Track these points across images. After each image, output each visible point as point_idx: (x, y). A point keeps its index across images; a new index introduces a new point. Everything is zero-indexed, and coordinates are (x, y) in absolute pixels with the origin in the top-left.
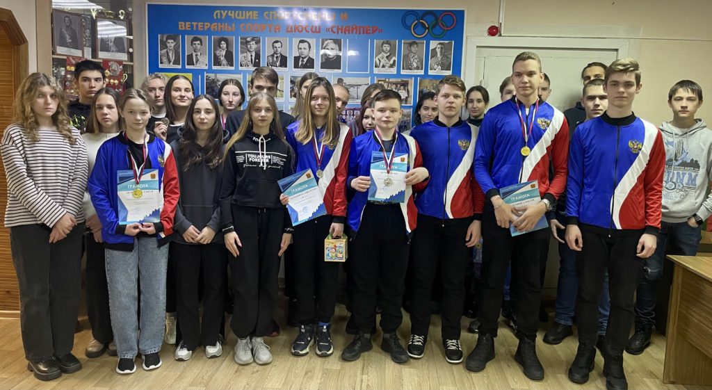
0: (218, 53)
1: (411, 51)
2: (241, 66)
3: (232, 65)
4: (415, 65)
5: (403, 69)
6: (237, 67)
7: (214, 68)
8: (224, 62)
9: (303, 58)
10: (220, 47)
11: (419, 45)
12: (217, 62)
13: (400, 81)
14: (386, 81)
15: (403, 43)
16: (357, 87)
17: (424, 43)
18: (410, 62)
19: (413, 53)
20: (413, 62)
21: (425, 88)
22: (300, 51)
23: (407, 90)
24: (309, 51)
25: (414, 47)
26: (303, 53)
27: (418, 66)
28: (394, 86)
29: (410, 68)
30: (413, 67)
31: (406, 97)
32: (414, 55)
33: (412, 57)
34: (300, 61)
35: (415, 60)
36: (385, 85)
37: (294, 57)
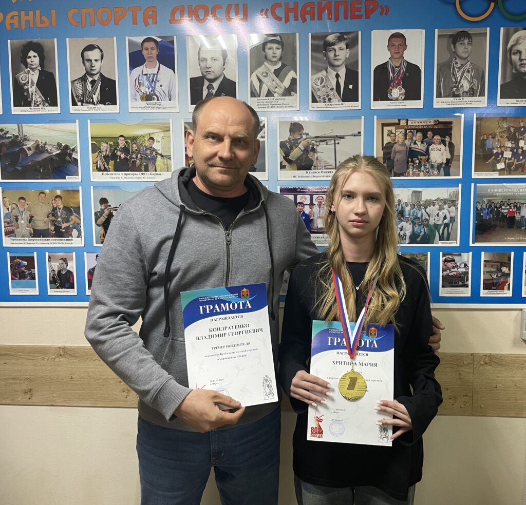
0: (22, 76)
1: (455, 54)
2: (74, 104)
3: (54, 104)
4: (466, 86)
5: (439, 96)
6: (65, 109)
7: (16, 111)
8: (37, 96)
10: (26, 64)
11: (473, 38)
12: (22, 98)
13: (432, 123)
14: (401, 124)
15: (438, 35)
16: (335, 140)
17: (486, 33)
18: (454, 80)
19: (461, 58)
20: (460, 80)
21: (490, 136)
22: (203, 64)
23: (449, 144)
24: (224, 65)
25: (464, 44)
26: (210, 70)
27: (473, 89)
28: (419, 135)
29: (454, 92)
30: (462, 92)
31: (447, 159)
32: (463, 62)
33: (459, 68)
34: (205, 88)
35: (465, 74)
36: (397, 134)
37: (190, 79)
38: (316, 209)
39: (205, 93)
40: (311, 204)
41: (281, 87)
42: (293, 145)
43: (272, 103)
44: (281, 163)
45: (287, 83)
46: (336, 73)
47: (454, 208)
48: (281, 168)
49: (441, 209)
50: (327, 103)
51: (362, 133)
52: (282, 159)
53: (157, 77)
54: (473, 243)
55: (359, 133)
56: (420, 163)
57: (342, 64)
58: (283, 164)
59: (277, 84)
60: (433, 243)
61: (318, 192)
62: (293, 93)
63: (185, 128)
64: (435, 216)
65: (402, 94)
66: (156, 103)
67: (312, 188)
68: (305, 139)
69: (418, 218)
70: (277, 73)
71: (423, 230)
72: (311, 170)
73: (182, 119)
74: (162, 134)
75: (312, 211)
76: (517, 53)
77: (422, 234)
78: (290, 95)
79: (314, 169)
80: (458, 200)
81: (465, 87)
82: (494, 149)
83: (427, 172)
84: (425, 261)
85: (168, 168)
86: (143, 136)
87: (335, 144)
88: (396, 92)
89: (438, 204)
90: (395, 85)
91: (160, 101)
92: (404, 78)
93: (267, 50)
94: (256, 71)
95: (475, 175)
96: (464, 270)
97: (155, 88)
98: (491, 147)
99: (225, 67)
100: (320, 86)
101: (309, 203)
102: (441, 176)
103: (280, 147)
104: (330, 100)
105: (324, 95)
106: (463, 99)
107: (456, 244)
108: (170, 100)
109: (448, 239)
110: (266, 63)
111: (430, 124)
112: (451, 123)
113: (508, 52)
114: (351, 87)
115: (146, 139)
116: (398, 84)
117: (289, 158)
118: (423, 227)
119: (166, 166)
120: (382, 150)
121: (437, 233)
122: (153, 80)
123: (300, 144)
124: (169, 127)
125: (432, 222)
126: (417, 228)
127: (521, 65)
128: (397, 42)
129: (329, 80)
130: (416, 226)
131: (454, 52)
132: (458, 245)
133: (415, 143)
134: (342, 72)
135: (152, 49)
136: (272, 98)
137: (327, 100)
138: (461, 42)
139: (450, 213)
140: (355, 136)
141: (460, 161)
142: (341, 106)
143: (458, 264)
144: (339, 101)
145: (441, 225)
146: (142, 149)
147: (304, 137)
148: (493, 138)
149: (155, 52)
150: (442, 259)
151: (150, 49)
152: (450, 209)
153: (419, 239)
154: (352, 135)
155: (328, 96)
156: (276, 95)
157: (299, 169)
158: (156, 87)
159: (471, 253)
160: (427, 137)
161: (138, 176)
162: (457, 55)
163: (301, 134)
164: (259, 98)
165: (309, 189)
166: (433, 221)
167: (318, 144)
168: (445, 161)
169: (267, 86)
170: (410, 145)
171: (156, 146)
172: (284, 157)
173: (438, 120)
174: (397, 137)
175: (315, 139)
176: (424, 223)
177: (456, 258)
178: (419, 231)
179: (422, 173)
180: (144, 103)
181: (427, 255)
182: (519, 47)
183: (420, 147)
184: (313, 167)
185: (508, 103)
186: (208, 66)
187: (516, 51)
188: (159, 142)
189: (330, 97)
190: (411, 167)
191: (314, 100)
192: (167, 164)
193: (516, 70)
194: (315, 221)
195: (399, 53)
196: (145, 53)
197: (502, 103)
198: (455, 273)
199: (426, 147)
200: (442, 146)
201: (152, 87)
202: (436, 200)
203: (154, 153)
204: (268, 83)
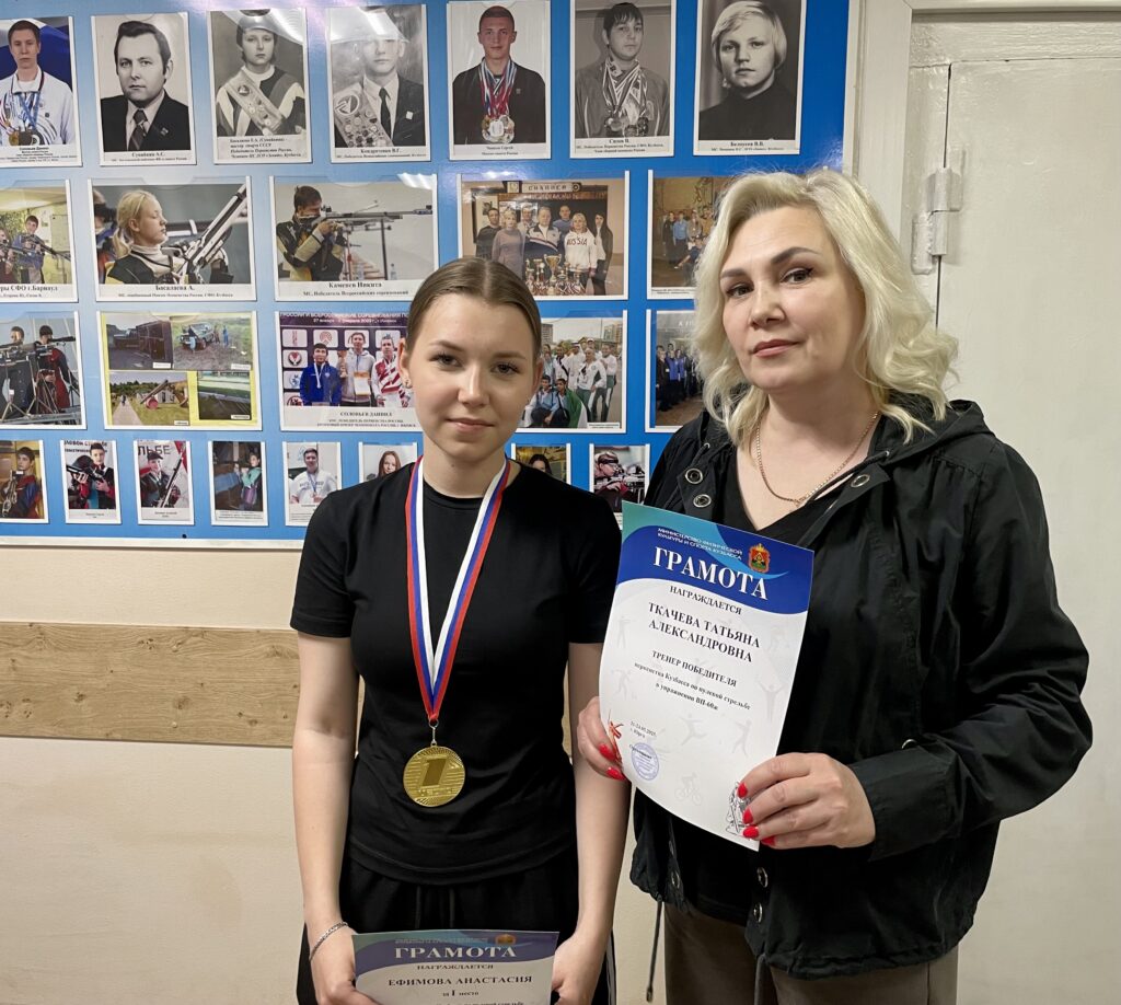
1: (610, 51)
4: (633, 114)
5: (581, 134)
9: (141, 104)
11: (644, 17)
13: (569, 189)
14: (509, 191)
15: (577, 12)
16: (382, 222)
17: (670, 7)
18: (608, 102)
19: (621, 58)
20: (622, 102)
21: (681, 216)
22: (124, 72)
23: (602, 230)
24: (164, 72)
25: (627, 29)
26: (138, 82)
27: (647, 120)
28: (545, 212)
29: (609, 127)
30: (625, 126)
31: (599, 261)
32: (626, 66)
33: (619, 79)
34: (129, 118)
35: (630, 91)
36: (501, 210)
37: (102, 100)
38: (350, 357)
39: (130, 128)
40: (341, 348)
41: (275, 116)
42: (302, 230)
43: (259, 148)
44: (280, 266)
45: (286, 108)
46: (379, 88)
47: (615, 358)
48: (280, 276)
49: (589, 359)
50: (365, 149)
51: (435, 209)
52: (283, 259)
53: (38, 99)
54: (652, 426)
55: (430, 207)
56: (546, 268)
57: (392, 70)
58: (284, 269)
59: (266, 108)
60: (575, 427)
61: (352, 324)
62: (298, 128)
63: (95, 198)
64: (580, 374)
65: (509, 130)
66: (38, 148)
67: (342, 317)
68: (325, 220)
69: (547, 378)
70: (266, 87)
71: (556, 401)
72: (338, 280)
73: (89, 181)
74: (51, 210)
75: (342, 361)
76: (730, 48)
77: (555, 408)
78: (293, 132)
79: (345, 279)
80: (621, 342)
81: (630, 117)
82: (689, 240)
83: (560, 286)
84: (562, 462)
85: (65, 276)
86: (17, 214)
87: (383, 229)
88: (498, 127)
89: (584, 349)
90: (495, 112)
91: (46, 145)
92: (512, 99)
93: (245, 43)
94: (227, 84)
95: (653, 294)
96: (635, 479)
97: (35, 120)
98: (683, 237)
99: (166, 76)
100: (350, 114)
101: (336, 346)
102: (589, 294)
103: (277, 234)
104: (370, 141)
105: (358, 132)
106: (627, 141)
107: (618, 428)
108: (64, 143)
109: (604, 419)
110: (244, 68)
111: (564, 191)
112: (605, 188)
113: (715, 45)
114: (409, 115)
115: (23, 220)
116: (501, 111)
117: (296, 256)
118: (557, 395)
119: (61, 273)
120: (475, 241)
121: (583, 407)
122: (32, 104)
123: (316, 230)
124: (65, 196)
125: (573, 385)
126: (545, 398)
127: (738, 72)
128: (496, 25)
129: (368, 102)
130: (543, 394)
131: (608, 46)
132: (623, 431)
133: (537, 229)
134: (393, 87)
135: (29, 43)
136: (258, 137)
137: (364, 143)
138: (622, 26)
139: (606, 368)
140: (420, 213)
141: (622, 264)
142: (392, 153)
143: (624, 468)
144: (387, 144)
145: (589, 392)
146: (17, 238)
147: (323, 214)
148: (687, 218)
149: (34, 50)
150: (593, 458)
151: (24, 44)
152: (607, 360)
153: (549, 419)
154: (415, 212)
155: (366, 133)
156: (265, 131)
157: (315, 278)
158: (38, 117)
159: (648, 446)
160: (560, 217)
161: (10, 292)
162: (615, 53)
163: (317, 210)
164: (233, 138)
165: (336, 319)
166: (576, 384)
167: (349, 228)
168: (594, 266)
169: (248, 113)
170: (528, 232)
171: (41, 233)
172: (285, 254)
173: (580, 184)
174: (502, 217)
175: (344, 219)
176: (558, 387)
177: (620, 456)
178: (549, 403)
179: (551, 289)
180: (17, 149)
181: (565, 449)
182: (735, 36)
183: (546, 236)
184: (342, 276)
185: (714, 150)
186: (133, 75)
187: (728, 44)
188: (46, 225)
189: (370, 135)
190: (530, 276)
191: (340, 143)
192: (64, 269)
193: (729, 81)
194: (350, 381)
195: (500, 48)
196: (15, 51)
197: (702, 148)
198: (618, 485)
199: (557, 238)
200: (589, 236)
201: (30, 118)
202: (579, 342)
203: (38, 247)
204: (251, 108)
